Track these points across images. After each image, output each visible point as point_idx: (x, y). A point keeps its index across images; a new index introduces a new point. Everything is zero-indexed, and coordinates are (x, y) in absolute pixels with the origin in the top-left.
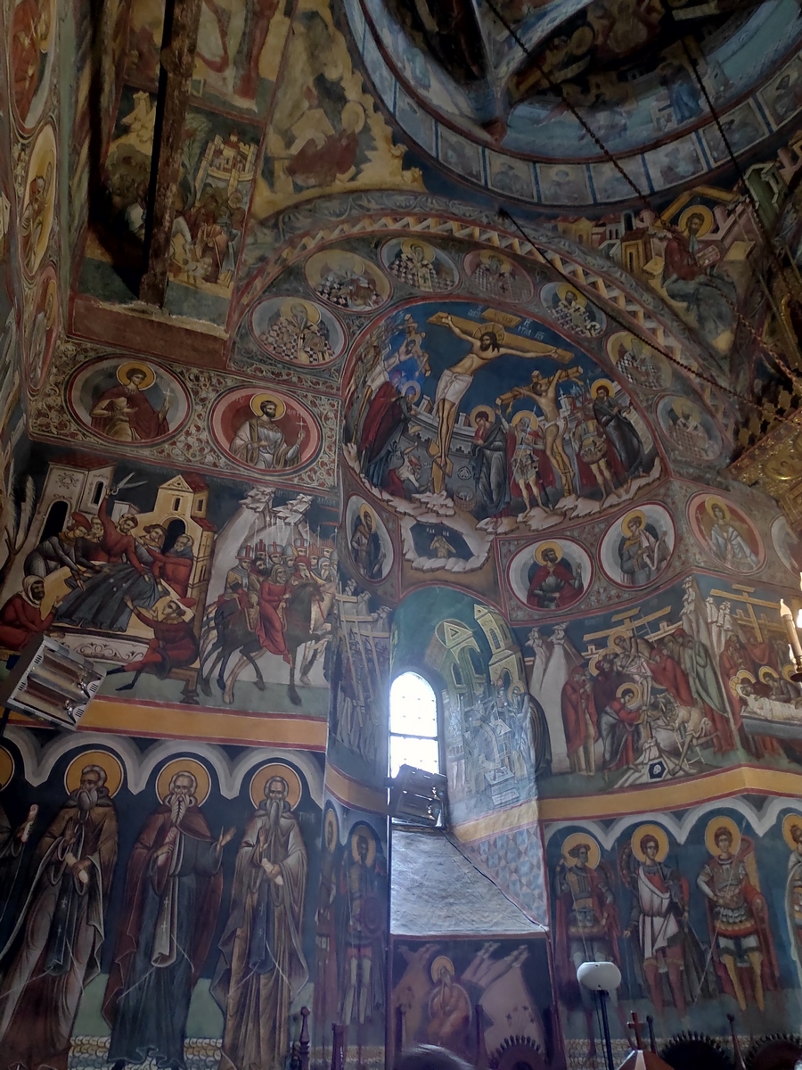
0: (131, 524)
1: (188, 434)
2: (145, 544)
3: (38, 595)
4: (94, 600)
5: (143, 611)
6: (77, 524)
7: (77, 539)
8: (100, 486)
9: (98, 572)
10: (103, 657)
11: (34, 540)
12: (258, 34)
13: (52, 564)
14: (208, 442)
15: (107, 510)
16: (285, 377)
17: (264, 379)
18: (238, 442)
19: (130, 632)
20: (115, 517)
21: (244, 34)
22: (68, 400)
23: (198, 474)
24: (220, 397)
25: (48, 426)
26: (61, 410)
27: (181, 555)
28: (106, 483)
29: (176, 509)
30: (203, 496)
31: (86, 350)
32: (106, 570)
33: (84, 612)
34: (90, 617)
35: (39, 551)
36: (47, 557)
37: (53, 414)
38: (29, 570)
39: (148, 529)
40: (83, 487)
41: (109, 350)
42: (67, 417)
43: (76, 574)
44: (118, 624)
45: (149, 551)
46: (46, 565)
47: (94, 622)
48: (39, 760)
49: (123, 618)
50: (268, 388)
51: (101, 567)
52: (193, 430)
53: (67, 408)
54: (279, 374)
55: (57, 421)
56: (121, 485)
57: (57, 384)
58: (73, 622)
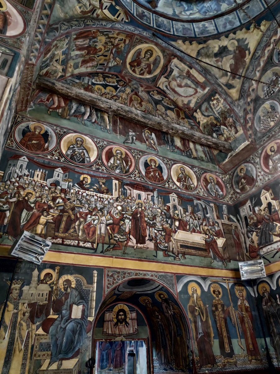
0: (260, 211)
1: (259, 176)
2: (266, 215)
3: (253, 242)
4: (263, 237)
5: (274, 233)
6: (251, 219)
7: (252, 223)
8: (250, 206)
9: (260, 229)
10: (272, 251)
11: (245, 229)
12: (193, 78)
13: (252, 233)
14: (264, 174)
15: (254, 211)
16: (271, 135)
17: (267, 142)
18: (270, 167)
19: (275, 241)
20: (257, 212)
21: (192, 82)
22: (234, 190)
23: (266, 186)
24: (260, 158)
25: (234, 199)
26: (234, 193)
27: (275, 212)
28: (250, 204)
29: (267, 200)
30: (271, 191)
31: (230, 174)
32: (262, 227)
33: (263, 241)
34: (264, 242)
35: (248, 231)
36: (250, 232)
37: (233, 196)
38: (249, 237)
39: (264, 210)
40: (247, 209)
41: (234, 169)
42: (236, 194)
43: (257, 232)
44: (271, 240)
45: (267, 216)
46: (251, 234)
47: (267, 242)
48: (273, 283)
49: (271, 238)
50: (269, 143)
51: (260, 227)
52: (259, 174)
53: (235, 192)
54: (269, 136)
55: (235, 197)
56: (253, 203)
57: (230, 188)
58: (262, 245)
